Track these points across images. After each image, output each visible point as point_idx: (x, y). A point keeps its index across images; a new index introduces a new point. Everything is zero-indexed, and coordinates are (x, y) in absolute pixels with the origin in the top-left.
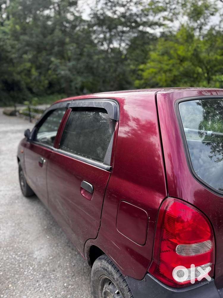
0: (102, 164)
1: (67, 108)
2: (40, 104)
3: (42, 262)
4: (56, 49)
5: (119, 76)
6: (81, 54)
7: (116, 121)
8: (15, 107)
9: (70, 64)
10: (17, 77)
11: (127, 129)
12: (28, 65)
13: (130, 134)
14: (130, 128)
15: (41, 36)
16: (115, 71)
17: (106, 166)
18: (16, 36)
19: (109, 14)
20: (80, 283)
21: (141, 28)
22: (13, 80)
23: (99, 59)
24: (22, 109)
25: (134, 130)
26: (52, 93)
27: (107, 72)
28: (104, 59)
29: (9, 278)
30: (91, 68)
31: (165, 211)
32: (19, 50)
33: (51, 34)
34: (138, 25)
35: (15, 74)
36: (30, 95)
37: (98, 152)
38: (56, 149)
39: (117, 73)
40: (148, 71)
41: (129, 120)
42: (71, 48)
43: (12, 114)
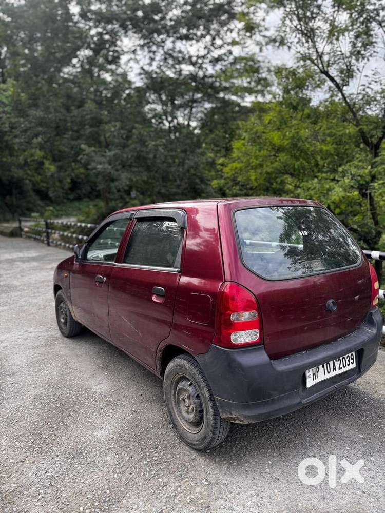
0: (172, 269)
1: (130, 219)
2: (57, 217)
3: (103, 394)
4: (88, 130)
5: (188, 171)
6: (128, 138)
7: (184, 228)
8: (20, 221)
9: (110, 154)
10: (18, 173)
11: (198, 240)
12: (39, 154)
13: (202, 247)
14: (202, 240)
15: (63, 110)
16: (182, 163)
17: (176, 270)
18: (20, 109)
19: (170, 74)
20: (149, 407)
21: (221, 95)
22: (13, 177)
23: (156, 146)
24: (27, 225)
25: (206, 241)
26: (79, 199)
27: (170, 166)
28: (165, 146)
29: (68, 409)
30: (145, 159)
31: (224, 292)
32: (25, 131)
33: (79, 107)
34: (217, 91)
35: (14, 169)
36: (39, 202)
37: (168, 258)
38: (119, 264)
39: (186, 167)
40: (230, 166)
41: (201, 231)
42: (112, 129)
43: (15, 234)
